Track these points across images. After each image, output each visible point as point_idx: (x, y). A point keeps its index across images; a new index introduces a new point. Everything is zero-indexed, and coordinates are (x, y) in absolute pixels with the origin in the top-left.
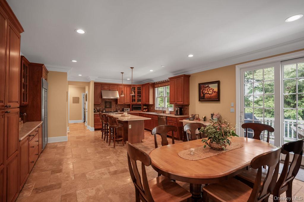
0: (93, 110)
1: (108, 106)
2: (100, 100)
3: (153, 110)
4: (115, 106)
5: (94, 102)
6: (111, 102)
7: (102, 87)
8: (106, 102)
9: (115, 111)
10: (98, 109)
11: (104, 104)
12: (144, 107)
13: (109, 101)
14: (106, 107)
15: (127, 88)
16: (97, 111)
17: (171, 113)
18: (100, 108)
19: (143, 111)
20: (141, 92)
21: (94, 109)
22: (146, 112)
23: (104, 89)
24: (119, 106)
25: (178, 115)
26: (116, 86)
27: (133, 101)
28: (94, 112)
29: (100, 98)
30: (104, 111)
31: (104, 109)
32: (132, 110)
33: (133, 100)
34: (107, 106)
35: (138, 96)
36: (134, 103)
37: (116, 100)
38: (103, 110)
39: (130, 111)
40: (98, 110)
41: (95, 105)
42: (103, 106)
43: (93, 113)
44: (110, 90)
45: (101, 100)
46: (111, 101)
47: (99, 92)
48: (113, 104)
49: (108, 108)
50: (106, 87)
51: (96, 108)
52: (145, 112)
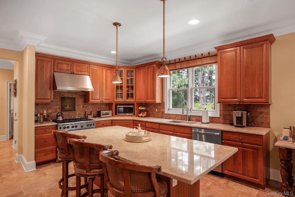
0: (33, 118)
1: (68, 107)
2: (50, 95)
3: (160, 113)
4: (83, 107)
5: (37, 98)
6: (75, 98)
7: (56, 66)
8: (63, 99)
9: (83, 116)
10: (45, 114)
11: (59, 103)
12: (140, 108)
13: (70, 96)
14: (63, 109)
15: (106, 71)
16: (42, 120)
17: (212, 120)
18: (50, 111)
19: (139, 116)
20: (134, 80)
21: (36, 115)
22: (145, 117)
23: (61, 71)
24: (90, 107)
25: (244, 127)
26: (85, 67)
27: (117, 97)
28: (36, 121)
29: (50, 88)
30: (61, 118)
31: (60, 114)
32: (116, 114)
33: (117, 94)
34: (66, 106)
35: (128, 87)
36: (119, 100)
37: (85, 95)
38: (57, 116)
39: (113, 116)
40: (44, 116)
41: (37, 104)
42: (57, 107)
43: (33, 125)
44: (73, 73)
45: (52, 94)
46: (74, 96)
47: (48, 76)
48: (79, 102)
49: (68, 110)
50: (65, 67)
51: (41, 111)
52: (142, 117)
